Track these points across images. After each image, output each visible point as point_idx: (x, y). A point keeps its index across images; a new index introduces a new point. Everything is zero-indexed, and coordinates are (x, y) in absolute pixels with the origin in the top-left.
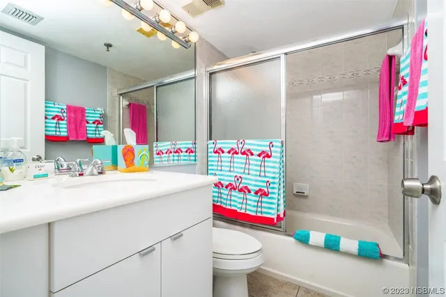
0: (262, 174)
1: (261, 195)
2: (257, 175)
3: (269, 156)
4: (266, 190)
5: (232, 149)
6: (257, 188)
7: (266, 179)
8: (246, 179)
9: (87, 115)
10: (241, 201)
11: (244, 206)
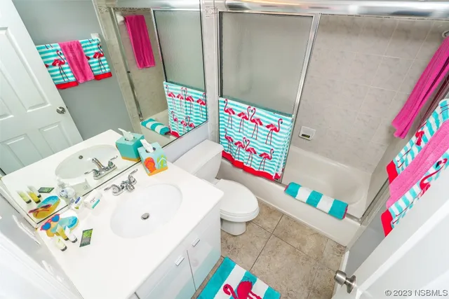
0: (268, 142)
1: (265, 157)
2: (263, 143)
3: (277, 131)
4: (270, 155)
5: (243, 113)
6: (262, 152)
7: (271, 148)
8: (253, 142)
9: (84, 49)
10: (248, 158)
11: (249, 162)
